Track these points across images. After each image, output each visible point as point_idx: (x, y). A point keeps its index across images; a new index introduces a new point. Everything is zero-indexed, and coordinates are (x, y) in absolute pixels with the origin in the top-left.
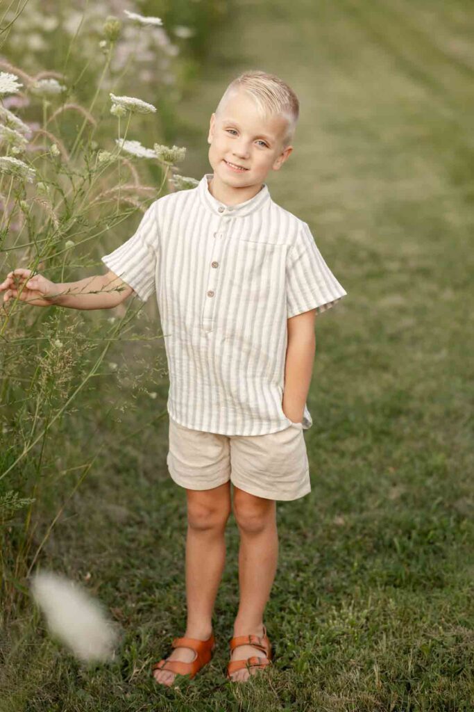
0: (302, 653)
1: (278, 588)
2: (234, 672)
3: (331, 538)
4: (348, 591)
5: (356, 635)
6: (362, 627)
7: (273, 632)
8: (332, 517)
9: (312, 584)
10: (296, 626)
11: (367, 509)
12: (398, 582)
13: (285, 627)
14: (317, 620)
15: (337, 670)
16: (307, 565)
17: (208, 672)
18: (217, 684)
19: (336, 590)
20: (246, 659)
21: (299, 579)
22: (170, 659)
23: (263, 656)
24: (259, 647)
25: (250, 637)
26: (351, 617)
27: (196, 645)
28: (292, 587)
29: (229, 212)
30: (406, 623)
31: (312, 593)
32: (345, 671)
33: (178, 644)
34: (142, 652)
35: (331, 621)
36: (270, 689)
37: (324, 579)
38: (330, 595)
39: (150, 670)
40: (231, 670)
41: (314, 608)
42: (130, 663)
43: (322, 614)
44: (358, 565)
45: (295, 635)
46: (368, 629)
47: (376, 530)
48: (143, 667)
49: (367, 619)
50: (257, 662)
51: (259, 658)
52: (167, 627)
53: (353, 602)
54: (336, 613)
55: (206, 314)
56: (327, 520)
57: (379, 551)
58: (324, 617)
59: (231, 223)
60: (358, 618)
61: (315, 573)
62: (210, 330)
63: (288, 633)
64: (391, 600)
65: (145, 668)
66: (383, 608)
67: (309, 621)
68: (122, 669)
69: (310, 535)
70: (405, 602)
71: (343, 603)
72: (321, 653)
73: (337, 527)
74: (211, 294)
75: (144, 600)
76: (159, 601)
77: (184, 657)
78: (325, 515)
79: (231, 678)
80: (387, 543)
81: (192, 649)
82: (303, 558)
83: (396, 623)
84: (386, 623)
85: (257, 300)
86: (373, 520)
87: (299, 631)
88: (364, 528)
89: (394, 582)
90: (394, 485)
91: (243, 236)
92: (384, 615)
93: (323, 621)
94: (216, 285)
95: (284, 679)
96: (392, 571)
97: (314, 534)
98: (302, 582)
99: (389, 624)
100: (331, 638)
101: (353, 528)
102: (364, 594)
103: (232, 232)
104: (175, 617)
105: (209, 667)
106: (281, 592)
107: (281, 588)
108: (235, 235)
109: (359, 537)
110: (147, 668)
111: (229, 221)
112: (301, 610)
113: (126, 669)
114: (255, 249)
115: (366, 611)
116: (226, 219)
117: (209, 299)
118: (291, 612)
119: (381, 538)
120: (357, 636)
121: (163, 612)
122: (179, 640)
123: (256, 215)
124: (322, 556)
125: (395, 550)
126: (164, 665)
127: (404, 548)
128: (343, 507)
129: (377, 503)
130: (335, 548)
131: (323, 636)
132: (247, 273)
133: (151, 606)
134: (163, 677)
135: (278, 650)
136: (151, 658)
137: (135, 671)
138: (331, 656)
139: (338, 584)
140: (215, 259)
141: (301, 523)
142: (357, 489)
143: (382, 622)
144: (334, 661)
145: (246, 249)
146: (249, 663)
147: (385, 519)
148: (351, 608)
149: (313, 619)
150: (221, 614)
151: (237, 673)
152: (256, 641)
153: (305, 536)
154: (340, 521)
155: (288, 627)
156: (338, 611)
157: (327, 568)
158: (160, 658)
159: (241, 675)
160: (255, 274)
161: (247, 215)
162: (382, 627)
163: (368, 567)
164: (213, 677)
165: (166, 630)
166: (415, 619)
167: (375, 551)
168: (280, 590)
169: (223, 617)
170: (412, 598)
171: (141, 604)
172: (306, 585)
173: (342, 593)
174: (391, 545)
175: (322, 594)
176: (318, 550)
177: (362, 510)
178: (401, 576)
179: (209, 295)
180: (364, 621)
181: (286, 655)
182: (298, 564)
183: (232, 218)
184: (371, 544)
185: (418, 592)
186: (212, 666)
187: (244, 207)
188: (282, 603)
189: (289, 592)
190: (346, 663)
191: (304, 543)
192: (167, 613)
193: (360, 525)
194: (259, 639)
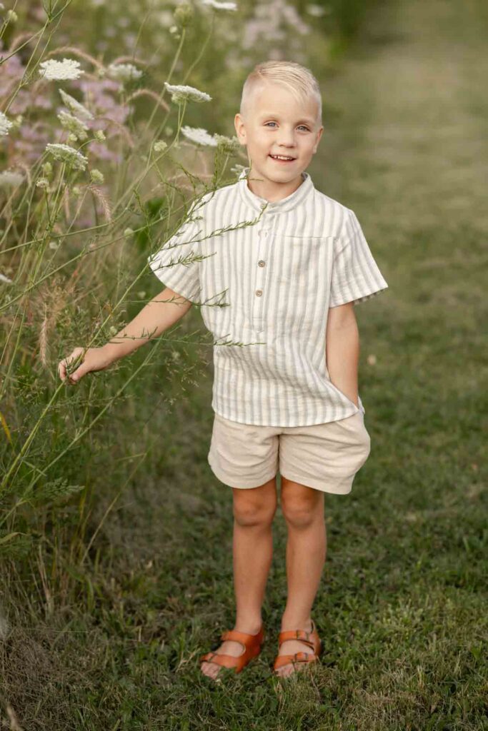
0: (349, 650)
1: (337, 583)
2: (280, 667)
3: (400, 536)
4: (408, 589)
5: (407, 634)
6: (416, 627)
7: (325, 628)
8: (405, 514)
9: (372, 581)
10: (349, 623)
11: (441, 505)
12: (461, 582)
13: (337, 623)
14: (371, 617)
15: (382, 670)
16: (371, 561)
17: (254, 665)
18: (263, 678)
19: (396, 588)
20: (293, 654)
21: (360, 576)
22: (219, 652)
23: (310, 652)
24: (306, 642)
25: (297, 631)
26: (406, 616)
27: (245, 639)
28: (352, 583)
29: (272, 209)
30: (460, 623)
31: (371, 590)
32: (390, 670)
33: (227, 637)
34: (192, 642)
35: (384, 619)
36: (311, 685)
37: (386, 576)
38: (389, 593)
39: (197, 661)
40: (278, 664)
41: (369, 605)
42: (178, 654)
43: (377, 611)
44: (423, 563)
45: (347, 632)
46: (422, 629)
47: (448, 527)
48: (191, 658)
49: (423, 618)
50: (304, 657)
51: (306, 654)
52: (221, 619)
53: (410, 600)
54: (391, 611)
55: (256, 313)
56: (400, 517)
57: (448, 549)
58: (378, 615)
59: (275, 220)
60: (413, 617)
61: (378, 570)
62: (260, 329)
63: (340, 629)
64: (449, 600)
65: (192, 659)
66: (441, 608)
67: (363, 618)
68: (170, 660)
69: (380, 531)
70: (463, 603)
71: (400, 603)
72: (368, 651)
73: (407, 523)
74: (259, 293)
75: (202, 590)
76: (217, 593)
77: (232, 651)
78: (399, 510)
79: (277, 673)
80: (456, 542)
81: (241, 643)
82: (367, 554)
83: (451, 624)
84: (441, 624)
85: (305, 296)
86: (445, 518)
87: (352, 628)
88: (435, 526)
89: (455, 582)
90: (475, 482)
91: (288, 233)
92: (441, 615)
93: (377, 619)
94: (263, 285)
95: (327, 676)
96: (456, 571)
97: (385, 529)
98: (362, 579)
99: (444, 625)
100: (382, 637)
101: (424, 526)
102: (423, 592)
103: (276, 228)
104: (229, 609)
105: (257, 660)
106: (341, 588)
107: (341, 584)
108: (279, 232)
109: (428, 535)
110: (194, 659)
111: (273, 217)
112: (357, 607)
113: (174, 660)
114: (301, 245)
115: (421, 610)
116: (269, 216)
117: (258, 299)
118: (346, 608)
119: (451, 537)
120: (408, 636)
121: (219, 604)
122: (229, 633)
123: (300, 209)
124: (388, 552)
125: (464, 549)
126: (212, 657)
127: (473, 548)
128: (418, 504)
129: (453, 501)
130: (402, 545)
131: (374, 634)
132: (294, 269)
133: (209, 597)
134: (209, 670)
135: (328, 646)
136: (199, 649)
137: (182, 661)
138: (378, 655)
139: (399, 582)
140: (262, 258)
141: (372, 518)
142: (435, 487)
143: (437, 623)
144: (381, 660)
145: (292, 246)
146: (296, 659)
147: (458, 517)
148: (407, 607)
149: (367, 615)
150: (277, 607)
151: (283, 668)
152: (303, 636)
153: (376, 532)
154: (412, 517)
155: (341, 623)
156: (393, 608)
157: (392, 565)
158: (209, 650)
159: (286, 670)
160: (302, 269)
161: (291, 210)
162: (437, 627)
163: (433, 565)
164: (259, 671)
165: (219, 622)
166: (471, 621)
167: (444, 550)
168: (339, 585)
169: (277, 611)
170: (472, 599)
171: (199, 595)
172: (366, 582)
173: (401, 590)
174: (461, 544)
175: (381, 591)
176: (386, 547)
177: (436, 508)
178: (464, 576)
179: (257, 295)
180: (418, 620)
181: (334, 652)
182: (362, 560)
183: (276, 214)
184: (441, 543)
185: (479, 593)
186: (260, 660)
187: (287, 202)
188: (340, 599)
189: (349, 589)
190: (392, 662)
191: (372, 539)
192: (223, 606)
193: (432, 523)
194: (307, 634)
